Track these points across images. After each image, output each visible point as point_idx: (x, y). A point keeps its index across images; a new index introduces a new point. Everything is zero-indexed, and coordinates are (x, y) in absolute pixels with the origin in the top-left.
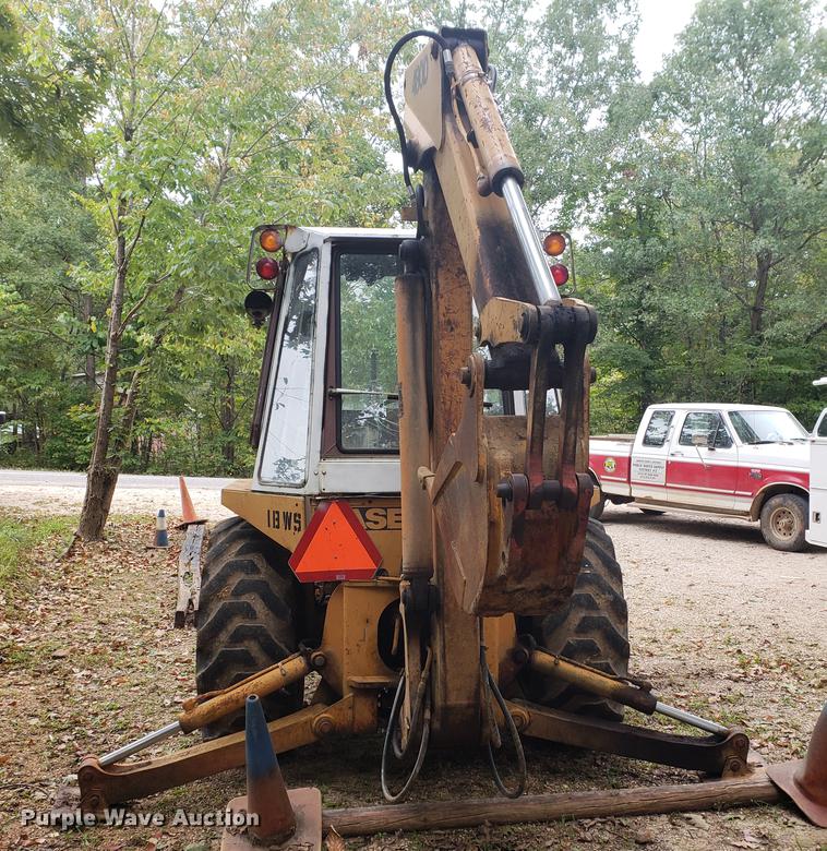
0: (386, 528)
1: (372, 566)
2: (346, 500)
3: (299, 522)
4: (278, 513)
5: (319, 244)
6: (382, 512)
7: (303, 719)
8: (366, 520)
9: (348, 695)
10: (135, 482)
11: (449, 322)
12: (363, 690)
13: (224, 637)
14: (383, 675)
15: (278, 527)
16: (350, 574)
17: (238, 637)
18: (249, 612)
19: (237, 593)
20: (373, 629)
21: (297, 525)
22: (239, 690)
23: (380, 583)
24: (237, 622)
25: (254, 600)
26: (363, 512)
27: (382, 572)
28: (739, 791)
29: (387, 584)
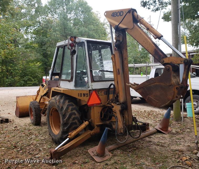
0: (102, 95)
1: (100, 102)
2: (95, 90)
4: (81, 94)
6: (101, 92)
7: (89, 133)
8: (99, 94)
9: (96, 127)
11: (125, 58)
12: (98, 126)
13: (71, 120)
14: (101, 122)
15: (81, 96)
16: (97, 104)
17: (74, 119)
18: (75, 114)
19: (72, 110)
20: (100, 114)
21: (87, 96)
23: (101, 105)
24: (73, 116)
26: (98, 92)
27: (101, 103)
29: (102, 105)
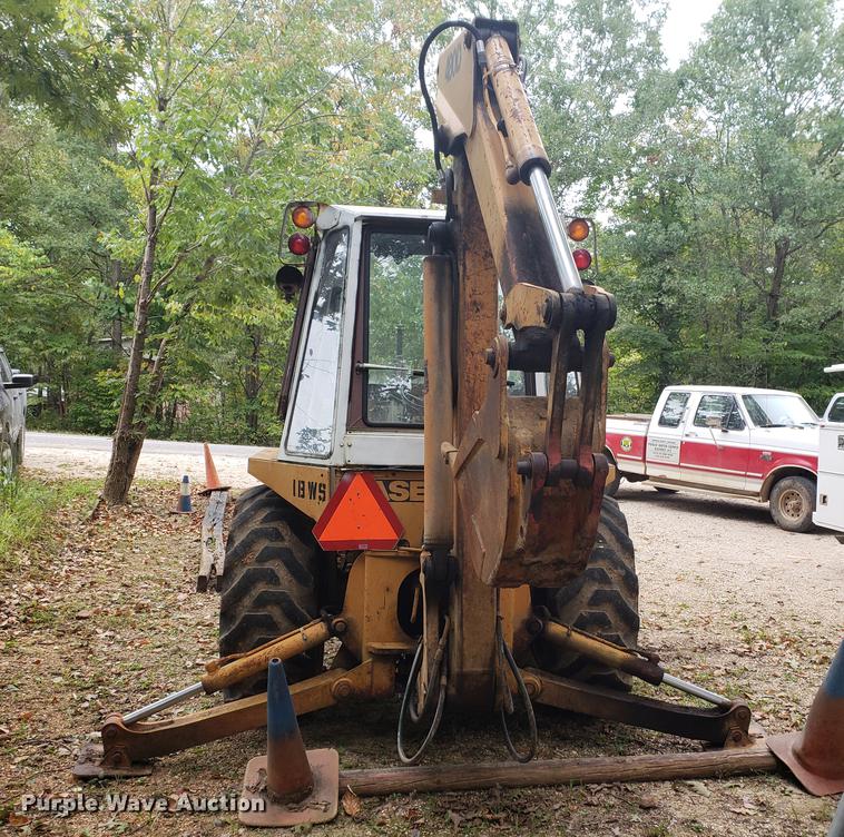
0: (408, 500)
1: (391, 535)
2: (371, 472)
3: (324, 492)
4: (303, 482)
5: (350, 222)
6: (405, 484)
7: (323, 682)
8: (389, 492)
9: (367, 660)
10: (159, 447)
11: (475, 303)
12: (381, 656)
13: (247, 601)
14: (403, 642)
15: (303, 496)
16: (373, 544)
17: (261, 602)
18: (272, 578)
19: (260, 560)
20: (393, 597)
21: (322, 495)
22: (261, 653)
23: (401, 554)
24: (261, 588)
25: (277, 566)
26: (387, 484)
27: (403, 543)
28: (740, 760)
29: (407, 555)
